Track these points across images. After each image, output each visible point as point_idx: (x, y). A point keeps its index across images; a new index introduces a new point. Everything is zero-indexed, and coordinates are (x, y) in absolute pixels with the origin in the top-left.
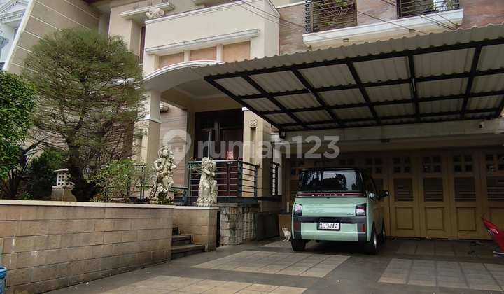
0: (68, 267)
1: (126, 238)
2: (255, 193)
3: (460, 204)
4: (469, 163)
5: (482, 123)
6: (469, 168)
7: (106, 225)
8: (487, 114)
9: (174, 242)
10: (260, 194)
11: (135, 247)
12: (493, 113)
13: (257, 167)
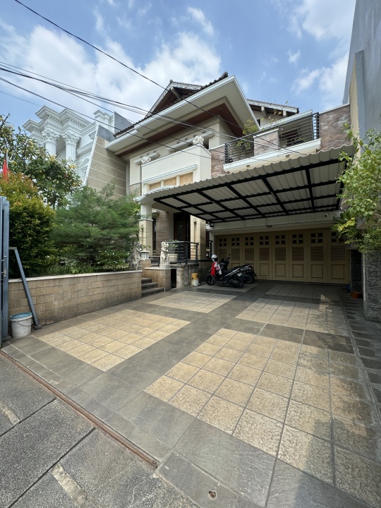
0: (77, 307)
1: (112, 290)
2: (197, 258)
3: (313, 262)
4: (320, 238)
5: (327, 214)
6: (320, 241)
7: (99, 284)
8: (331, 208)
9: (143, 288)
10: (199, 258)
11: (117, 293)
12: (335, 207)
13: (197, 244)
